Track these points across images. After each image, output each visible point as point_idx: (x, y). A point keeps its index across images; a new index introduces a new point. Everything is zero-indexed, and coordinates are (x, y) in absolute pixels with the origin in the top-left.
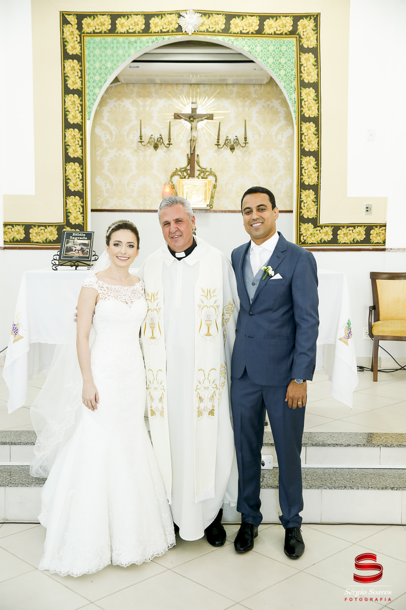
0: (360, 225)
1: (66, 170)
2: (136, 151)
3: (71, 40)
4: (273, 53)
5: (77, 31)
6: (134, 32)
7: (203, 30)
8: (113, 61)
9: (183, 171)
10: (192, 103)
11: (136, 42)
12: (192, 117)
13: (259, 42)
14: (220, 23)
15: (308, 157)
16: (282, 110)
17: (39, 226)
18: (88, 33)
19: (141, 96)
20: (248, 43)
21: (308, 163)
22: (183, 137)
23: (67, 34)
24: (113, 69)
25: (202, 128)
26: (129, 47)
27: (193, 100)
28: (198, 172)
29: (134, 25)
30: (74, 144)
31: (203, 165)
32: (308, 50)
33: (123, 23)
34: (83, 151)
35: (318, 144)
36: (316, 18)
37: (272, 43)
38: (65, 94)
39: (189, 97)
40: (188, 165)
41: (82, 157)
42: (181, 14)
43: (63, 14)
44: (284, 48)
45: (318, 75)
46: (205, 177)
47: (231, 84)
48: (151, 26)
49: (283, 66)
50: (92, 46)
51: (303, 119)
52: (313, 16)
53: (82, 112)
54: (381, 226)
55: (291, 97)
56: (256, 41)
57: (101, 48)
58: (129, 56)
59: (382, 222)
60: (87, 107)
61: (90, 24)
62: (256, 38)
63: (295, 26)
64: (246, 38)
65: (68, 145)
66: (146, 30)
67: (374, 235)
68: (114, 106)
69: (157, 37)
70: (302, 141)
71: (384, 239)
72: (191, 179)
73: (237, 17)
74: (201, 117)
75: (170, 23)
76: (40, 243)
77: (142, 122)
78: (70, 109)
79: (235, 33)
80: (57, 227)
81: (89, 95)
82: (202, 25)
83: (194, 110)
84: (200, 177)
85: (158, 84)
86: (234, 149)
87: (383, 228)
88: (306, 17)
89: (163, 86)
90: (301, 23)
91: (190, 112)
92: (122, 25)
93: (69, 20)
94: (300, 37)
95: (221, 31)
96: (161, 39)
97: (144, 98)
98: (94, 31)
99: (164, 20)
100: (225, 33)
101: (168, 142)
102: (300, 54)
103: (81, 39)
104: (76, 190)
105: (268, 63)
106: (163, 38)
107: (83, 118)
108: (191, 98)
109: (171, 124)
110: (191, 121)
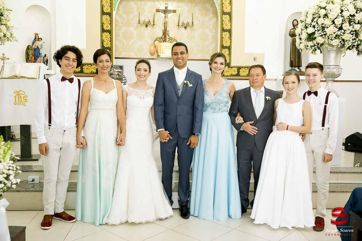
1: (102, 36)
2: (136, 28)
9: (161, 39)
10: (165, 4)
12: (166, 11)
15: (225, 32)
16: (211, 9)
17: (88, 65)
21: (226, 35)
22: (161, 21)
27: (166, 2)
28: (168, 39)
30: (106, 23)
31: (171, 35)
34: (111, 27)
35: (231, 26)
39: (164, 1)
40: (163, 35)
41: (111, 29)
46: (172, 42)
51: (224, 13)
53: (111, 6)
55: (217, 2)
60: (113, 4)
65: (103, 23)
68: (125, 4)
70: (222, 24)
72: (164, 43)
74: (170, 11)
76: (89, 73)
77: (140, 13)
78: (105, 5)
83: (166, 8)
84: (169, 42)
86: (187, 28)
91: (164, 9)
104: (108, 47)
107: (111, 9)
108: (165, 2)
109: (155, 15)
110: (165, 13)
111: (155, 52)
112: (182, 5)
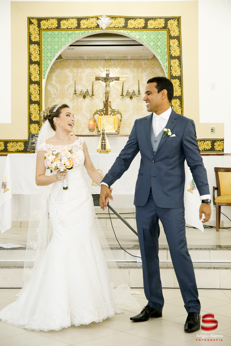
0: (208, 140)
1: (30, 108)
2: (72, 99)
3: (34, 33)
4: (154, 39)
5: (38, 28)
6: (71, 28)
7: (112, 27)
8: (59, 45)
9: (101, 112)
10: (107, 71)
11: (72, 34)
12: (106, 79)
13: (145, 33)
14: (122, 23)
15: (175, 100)
16: (161, 74)
17: (13, 142)
18: (44, 29)
19: (75, 67)
20: (138, 34)
21: (175, 103)
22: (101, 91)
23: (31, 30)
24: (58, 49)
25: (112, 86)
26: (68, 37)
28: (110, 112)
29: (71, 24)
30: (35, 93)
31: (114, 107)
32: (174, 38)
33: (65, 23)
34: (40, 97)
35: (181, 92)
36: (178, 19)
37: (152, 34)
38: (30, 64)
39: (104, 68)
40: (104, 108)
41: (40, 100)
42: (99, 18)
43: (29, 19)
44: (160, 37)
45: (180, 52)
46: (115, 114)
47: (130, 59)
48: (81, 25)
49: (159, 47)
50: (46, 36)
51: (172, 77)
52: (177, 18)
53: (40, 74)
54: (221, 141)
55: (164, 65)
56: (143, 33)
57: (51, 37)
58: (68, 42)
59: (221, 138)
60: (43, 72)
61: (45, 24)
62: (143, 31)
63: (166, 24)
64: (137, 31)
65: (31, 94)
66: (78, 27)
67: (217, 146)
68: (59, 73)
69: (85, 31)
71: (223, 148)
72: (106, 116)
73: (131, 19)
74: (112, 79)
75: (92, 23)
76: (14, 152)
77: (76, 82)
78: (33, 72)
79: (131, 28)
80: (24, 142)
81: (44, 64)
82: (111, 24)
83: (107, 75)
84: (111, 115)
85: (86, 59)
86: (132, 98)
87: (222, 141)
88: (173, 19)
89: (89, 61)
90: (169, 22)
91: (105, 76)
92: (64, 24)
93: (33, 22)
94: (169, 30)
95: (122, 27)
96: (87, 32)
97: (77, 68)
98: (47, 28)
99: (89, 21)
100: (124, 28)
101: (92, 94)
102: (169, 40)
103: (39, 33)
104: (36, 120)
105: (150, 45)
106: (88, 32)
107: (41, 78)
108: (106, 68)
109: (94, 83)
110: (105, 82)
111: (94, 126)
112: (127, 70)
